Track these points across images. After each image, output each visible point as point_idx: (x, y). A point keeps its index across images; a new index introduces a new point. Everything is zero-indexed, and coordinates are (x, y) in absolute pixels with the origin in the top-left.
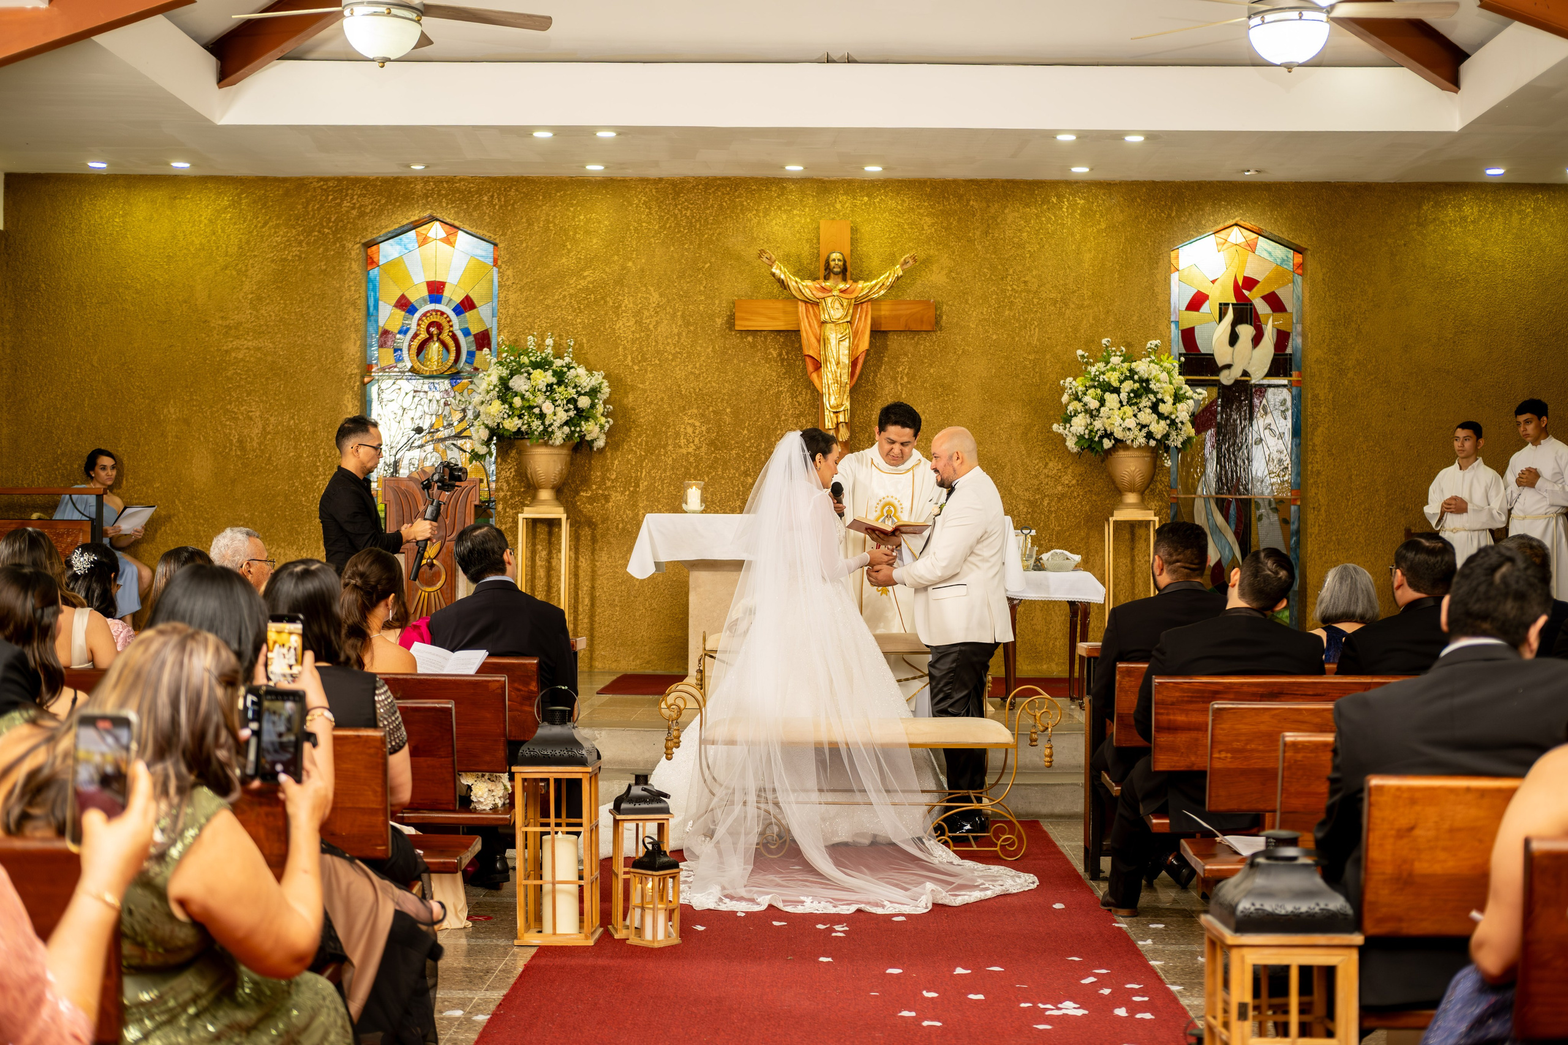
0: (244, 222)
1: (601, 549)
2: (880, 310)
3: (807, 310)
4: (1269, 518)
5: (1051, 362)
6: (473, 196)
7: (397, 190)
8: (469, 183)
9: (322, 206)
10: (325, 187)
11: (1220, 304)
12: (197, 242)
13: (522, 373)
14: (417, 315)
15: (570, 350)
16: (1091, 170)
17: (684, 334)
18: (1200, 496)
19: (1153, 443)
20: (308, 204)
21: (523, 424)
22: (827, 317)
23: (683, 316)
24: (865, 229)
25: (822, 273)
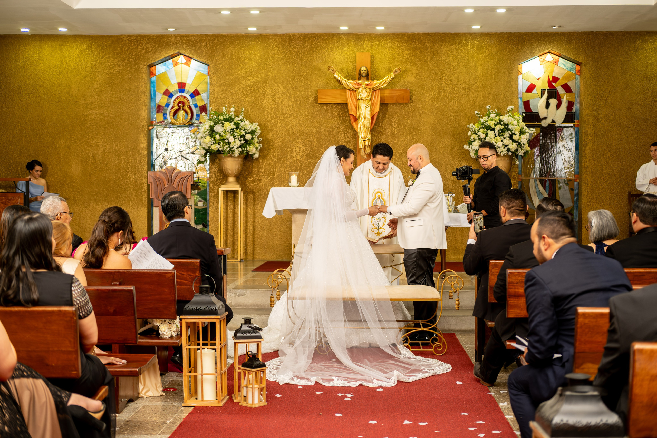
0: (94, 56)
1: (258, 204)
2: (384, 93)
3: (351, 94)
4: (564, 188)
5: (463, 117)
6: (197, 43)
7: (163, 41)
8: (196, 37)
9: (129, 48)
10: (130, 40)
11: (542, 89)
12: (72, 65)
13: (220, 124)
14: (174, 98)
15: (242, 113)
16: (481, 27)
17: (295, 105)
18: (532, 178)
19: (510, 154)
20: (122, 47)
21: (220, 147)
22: (360, 97)
23: (294, 97)
24: (377, 56)
25: (357, 76)
